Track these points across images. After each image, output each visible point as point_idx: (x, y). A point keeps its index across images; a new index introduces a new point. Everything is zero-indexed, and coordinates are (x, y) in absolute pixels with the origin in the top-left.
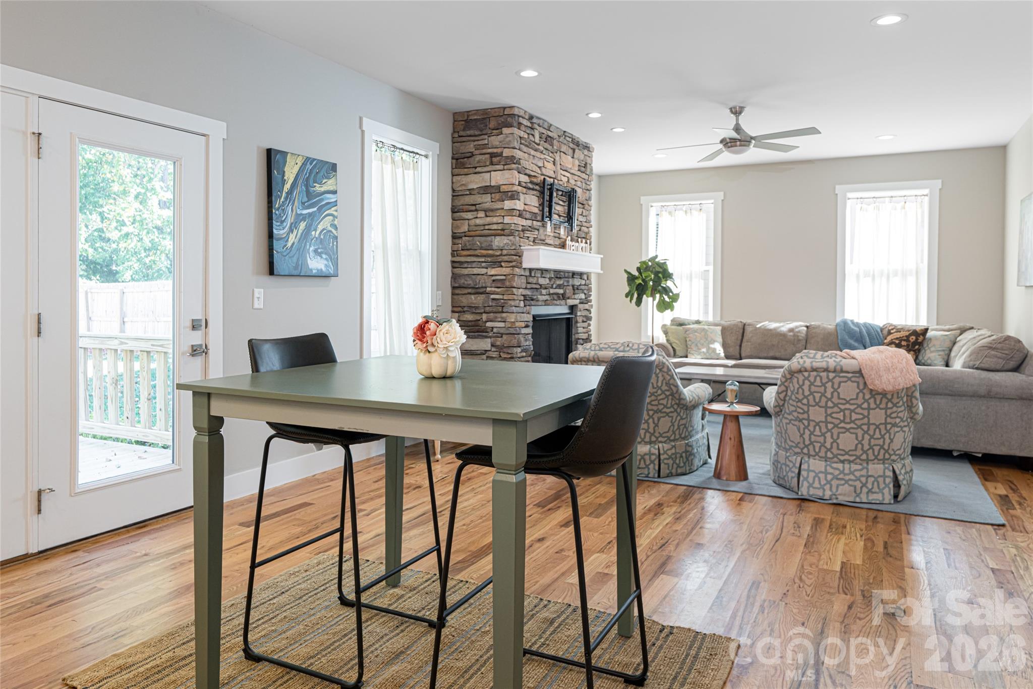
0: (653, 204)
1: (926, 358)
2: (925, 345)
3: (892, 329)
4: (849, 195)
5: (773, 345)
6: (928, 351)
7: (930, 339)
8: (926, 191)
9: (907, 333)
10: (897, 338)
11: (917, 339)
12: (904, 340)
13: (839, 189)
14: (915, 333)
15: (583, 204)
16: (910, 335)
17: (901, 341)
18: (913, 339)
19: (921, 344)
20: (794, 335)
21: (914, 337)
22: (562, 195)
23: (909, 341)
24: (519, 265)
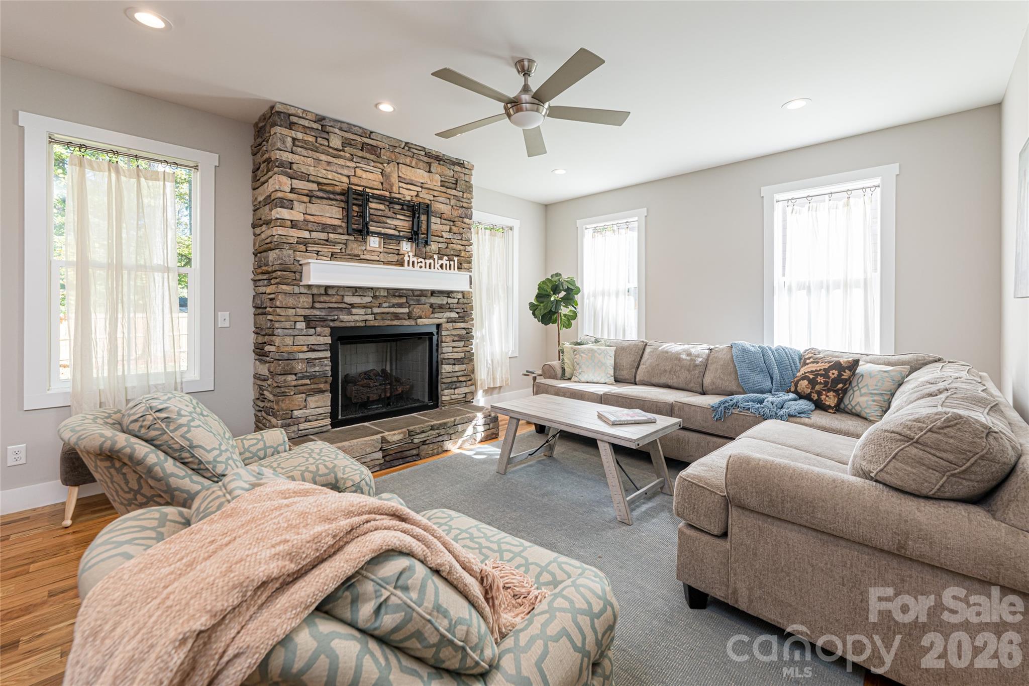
0: (588, 227)
1: (853, 403)
2: (854, 384)
3: (809, 358)
4: (777, 197)
5: (665, 371)
6: (857, 393)
7: (862, 375)
8: (877, 181)
9: (827, 366)
10: (812, 372)
11: (840, 375)
12: (821, 375)
13: (765, 191)
14: (838, 366)
15: (454, 222)
16: (831, 368)
17: (817, 375)
18: (834, 374)
19: (848, 382)
20: (691, 360)
21: (836, 372)
22: (402, 209)
23: (829, 377)
24: (297, 281)
